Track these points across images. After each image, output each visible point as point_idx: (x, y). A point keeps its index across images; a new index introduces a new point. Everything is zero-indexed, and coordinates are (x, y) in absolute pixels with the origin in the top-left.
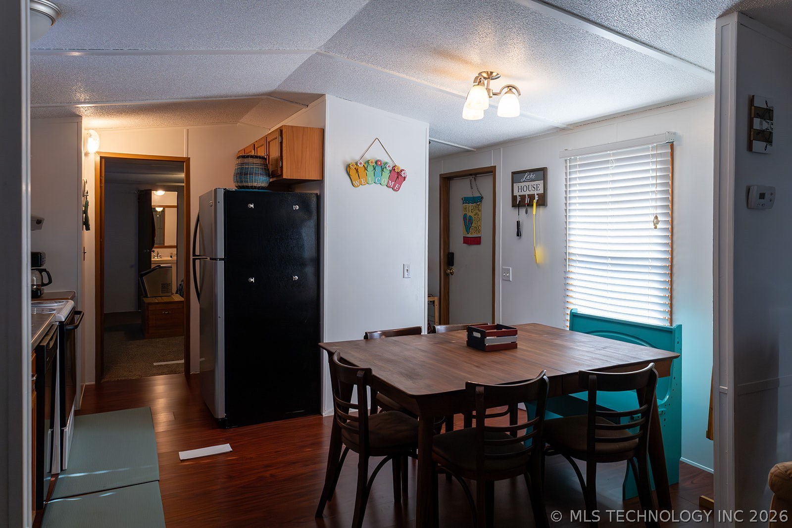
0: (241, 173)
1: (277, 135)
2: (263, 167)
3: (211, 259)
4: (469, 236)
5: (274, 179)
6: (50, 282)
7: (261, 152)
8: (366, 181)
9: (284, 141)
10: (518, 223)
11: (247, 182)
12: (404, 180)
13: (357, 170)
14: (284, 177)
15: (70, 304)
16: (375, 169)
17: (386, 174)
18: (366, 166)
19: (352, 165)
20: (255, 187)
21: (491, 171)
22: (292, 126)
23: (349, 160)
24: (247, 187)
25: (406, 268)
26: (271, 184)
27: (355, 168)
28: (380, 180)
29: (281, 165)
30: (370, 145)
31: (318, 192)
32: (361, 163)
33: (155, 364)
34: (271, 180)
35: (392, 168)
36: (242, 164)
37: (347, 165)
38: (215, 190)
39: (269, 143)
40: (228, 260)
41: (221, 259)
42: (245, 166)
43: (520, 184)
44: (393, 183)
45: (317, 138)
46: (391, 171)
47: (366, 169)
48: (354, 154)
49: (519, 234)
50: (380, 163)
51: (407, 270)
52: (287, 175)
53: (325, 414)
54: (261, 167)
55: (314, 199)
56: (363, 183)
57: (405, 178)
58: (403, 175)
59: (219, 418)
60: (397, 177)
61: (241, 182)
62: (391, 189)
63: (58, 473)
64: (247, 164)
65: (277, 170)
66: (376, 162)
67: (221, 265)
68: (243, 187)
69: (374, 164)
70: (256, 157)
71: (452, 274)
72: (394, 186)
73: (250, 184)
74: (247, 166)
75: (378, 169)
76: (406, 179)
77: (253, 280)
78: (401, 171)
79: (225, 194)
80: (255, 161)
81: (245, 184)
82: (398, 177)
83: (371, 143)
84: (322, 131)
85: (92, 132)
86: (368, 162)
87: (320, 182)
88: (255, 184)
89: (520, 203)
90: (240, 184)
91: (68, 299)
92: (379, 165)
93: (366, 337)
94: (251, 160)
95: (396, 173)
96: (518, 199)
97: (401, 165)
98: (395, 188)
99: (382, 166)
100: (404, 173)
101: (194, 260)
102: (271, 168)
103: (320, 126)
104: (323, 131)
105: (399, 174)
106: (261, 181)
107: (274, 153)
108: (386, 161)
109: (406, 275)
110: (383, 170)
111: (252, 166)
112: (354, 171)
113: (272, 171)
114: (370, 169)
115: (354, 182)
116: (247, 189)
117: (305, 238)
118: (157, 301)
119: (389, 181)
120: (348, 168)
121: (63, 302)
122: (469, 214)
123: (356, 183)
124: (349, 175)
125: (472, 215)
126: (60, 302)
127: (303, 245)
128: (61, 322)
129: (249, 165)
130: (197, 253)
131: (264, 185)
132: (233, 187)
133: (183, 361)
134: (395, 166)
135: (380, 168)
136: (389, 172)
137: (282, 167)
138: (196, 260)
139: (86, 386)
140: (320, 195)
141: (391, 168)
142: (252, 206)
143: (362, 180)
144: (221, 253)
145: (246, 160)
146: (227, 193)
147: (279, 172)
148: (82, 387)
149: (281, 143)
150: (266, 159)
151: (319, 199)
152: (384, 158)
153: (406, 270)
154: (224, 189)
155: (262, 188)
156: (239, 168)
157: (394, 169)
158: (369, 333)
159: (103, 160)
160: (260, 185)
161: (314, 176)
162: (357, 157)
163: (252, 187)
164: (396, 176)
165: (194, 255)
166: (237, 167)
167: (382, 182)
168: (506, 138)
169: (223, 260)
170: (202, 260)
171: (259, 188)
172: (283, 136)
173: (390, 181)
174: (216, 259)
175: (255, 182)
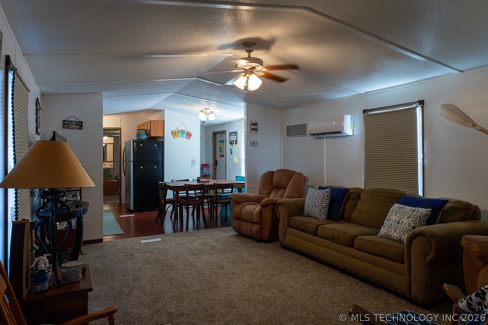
0: (138, 135)
1: (149, 122)
3: (129, 161)
4: (221, 154)
5: (149, 136)
7: (145, 128)
10: (231, 149)
12: (191, 136)
17: (185, 134)
19: (174, 132)
21: (224, 132)
22: (154, 120)
23: (172, 130)
24: (140, 139)
29: (151, 132)
30: (180, 125)
31: (163, 140)
32: (177, 131)
36: (139, 132)
38: (130, 140)
39: (147, 125)
40: (134, 161)
41: (132, 161)
43: (232, 137)
44: (188, 137)
45: (162, 123)
46: (187, 133)
47: (178, 133)
49: (231, 153)
52: (152, 135)
54: (145, 133)
59: (131, 209)
60: (189, 135)
61: (138, 137)
62: (187, 139)
64: (140, 132)
67: (132, 163)
68: (139, 139)
69: (181, 131)
71: (217, 168)
73: (141, 138)
75: (182, 133)
77: (142, 168)
80: (143, 131)
81: (139, 138)
86: (179, 130)
87: (163, 137)
88: (143, 138)
89: (231, 143)
92: (183, 131)
94: (141, 131)
96: (231, 141)
97: (190, 131)
100: (191, 134)
101: (123, 162)
103: (163, 120)
104: (164, 121)
106: (144, 137)
107: (149, 128)
110: (184, 133)
111: (142, 133)
112: (174, 134)
113: (148, 134)
114: (180, 133)
115: (174, 137)
118: (107, 182)
119: (186, 137)
120: (172, 133)
122: (221, 146)
125: (222, 147)
130: (124, 160)
131: (146, 138)
132: (135, 139)
142: (142, 145)
143: (177, 136)
144: (132, 159)
145: (140, 131)
146: (134, 141)
147: (150, 134)
149: (151, 125)
150: (146, 130)
151: (163, 142)
152: (184, 129)
153: (192, 165)
154: (133, 139)
155: (145, 139)
160: (144, 138)
161: (161, 135)
162: (175, 129)
163: (142, 139)
165: (123, 161)
166: (137, 133)
167: (184, 137)
168: (226, 122)
170: (126, 162)
172: (151, 123)
174: (130, 161)
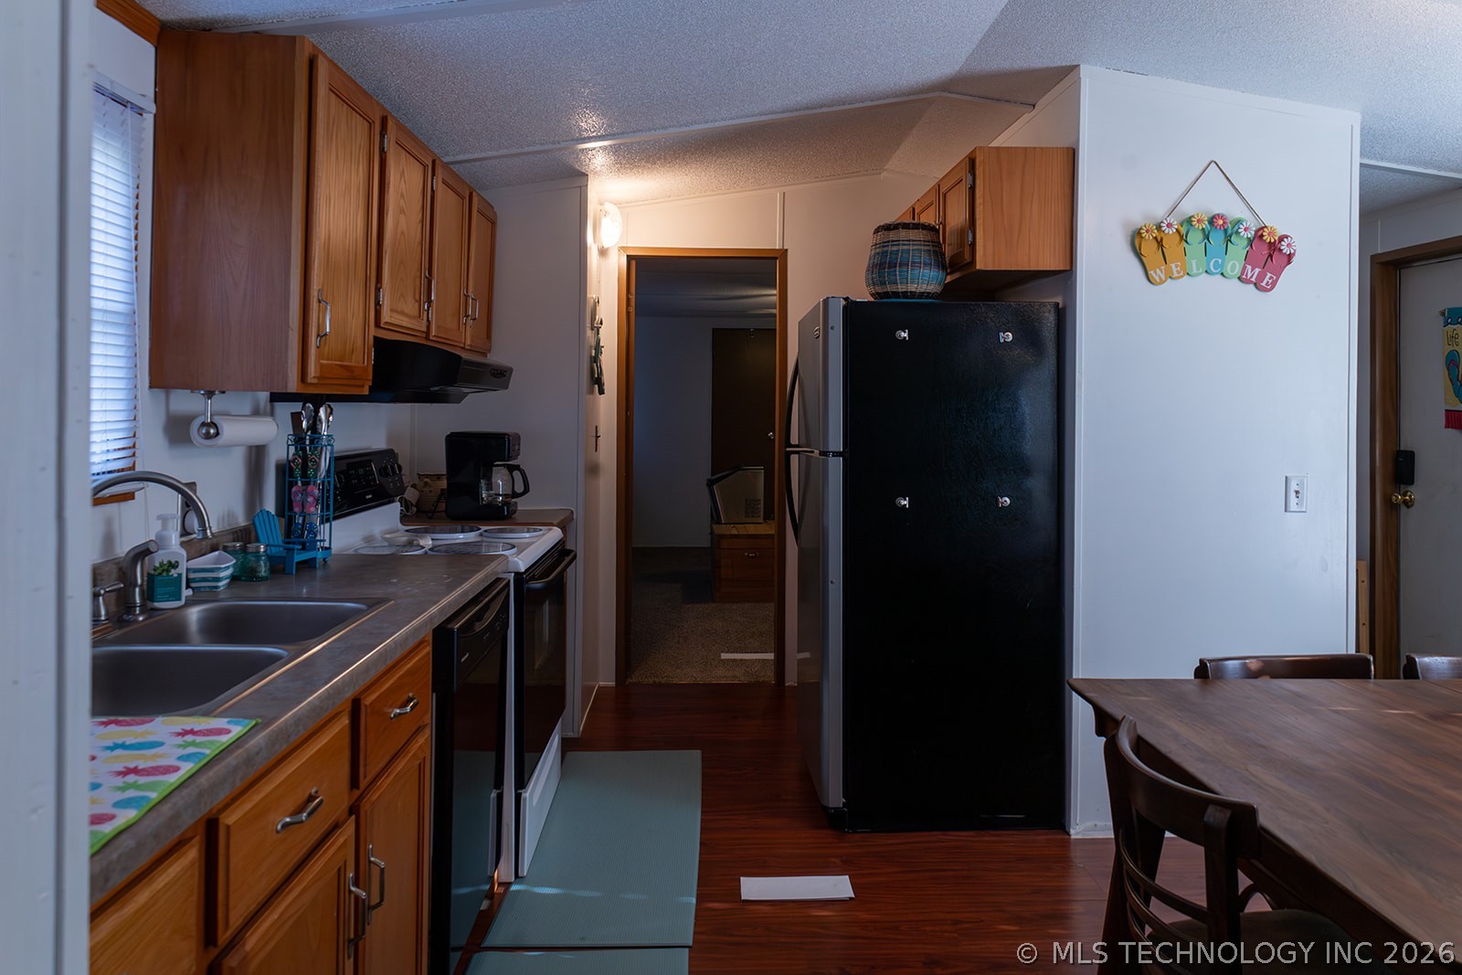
0: (884, 264)
1: (964, 172)
2: (931, 248)
3: (818, 453)
5: (956, 275)
6: (526, 490)
7: (929, 218)
8: (1183, 267)
9: (978, 181)
11: (896, 283)
12: (1289, 262)
13: (1160, 243)
14: (979, 266)
15: (555, 535)
16: (1207, 237)
17: (1239, 249)
18: (1183, 231)
19: (1147, 231)
20: (913, 295)
22: (999, 150)
23: (1138, 220)
24: (896, 294)
25: (1293, 487)
26: (948, 288)
27: (1156, 238)
28: (1222, 266)
29: (970, 239)
30: (1193, 179)
31: (1059, 300)
32: (1169, 225)
33: (724, 656)
34: (949, 279)
35: (1256, 232)
36: (884, 244)
37: (1134, 232)
38: (826, 301)
39: (945, 195)
40: (853, 454)
41: (836, 454)
42: (889, 249)
44: (1257, 270)
45: (1057, 170)
46: (1251, 242)
47: (1183, 238)
48: (1152, 205)
50: (1221, 222)
51: (1297, 492)
52: (985, 260)
53: (1078, 833)
54: (927, 248)
55: (1050, 319)
56: (1176, 275)
57: (1290, 257)
58: (1286, 250)
59: (831, 806)
60: (1269, 256)
61: (883, 283)
62: (1252, 286)
63: (509, 881)
64: (896, 242)
65: (963, 251)
66: (1212, 221)
67: (836, 467)
68: (887, 295)
69: (1205, 225)
70: (917, 226)
71: (1407, 504)
72: (1261, 277)
73: (901, 288)
74: (895, 248)
75: (1217, 238)
76: (1294, 259)
77: (905, 502)
78: (1281, 239)
79: (845, 308)
80: (913, 234)
81: (889, 288)
82: (1271, 256)
83: (1198, 174)
84: (1072, 152)
85: (608, 207)
86: (1189, 221)
87: (1064, 277)
88: (912, 288)
90: (879, 289)
91: (552, 525)
92: (1219, 228)
93: (1202, 671)
94: (903, 234)
95: (1266, 246)
97: (1278, 224)
98: (1263, 284)
99: (1226, 230)
100: (1289, 245)
101: (789, 456)
102: (948, 251)
103: (1066, 143)
104: (1072, 155)
105: (1274, 248)
106: (925, 280)
107: (956, 216)
108: (1238, 215)
109: (1293, 506)
110: (1228, 240)
111: (905, 247)
113: (952, 258)
114: (1195, 237)
115: (1151, 273)
116: (896, 298)
117: (1027, 410)
118: (735, 532)
119: (1244, 268)
120: (1136, 240)
121: (541, 530)
123: (1157, 274)
124: (1138, 255)
126: (535, 530)
127: (1023, 424)
128: (518, 575)
129: (899, 245)
130: (794, 440)
131: (932, 289)
132: (863, 295)
133: (771, 656)
134: (1262, 228)
135: (1221, 234)
136: (1245, 242)
137: (973, 245)
138: (792, 456)
139: (599, 687)
140: (1064, 308)
141: (1251, 234)
142: (905, 335)
143: (1173, 266)
144: (836, 441)
145: (892, 235)
146: (851, 308)
147: (967, 257)
148: (587, 691)
149: (972, 189)
150: (938, 231)
151: (1064, 318)
152: (1234, 210)
153: (1291, 493)
154: (846, 299)
155: (928, 295)
156: (878, 253)
157: (1262, 236)
158: (1210, 661)
159: (633, 263)
160: (923, 288)
161: (1048, 260)
162: (1159, 212)
163: (905, 294)
164: (1266, 252)
165: (789, 443)
166: (873, 252)
167: (1228, 270)
169: (840, 456)
170: (803, 457)
171: (921, 295)
172: (977, 173)
173: (1249, 267)
174: (828, 454)
175: (912, 283)
